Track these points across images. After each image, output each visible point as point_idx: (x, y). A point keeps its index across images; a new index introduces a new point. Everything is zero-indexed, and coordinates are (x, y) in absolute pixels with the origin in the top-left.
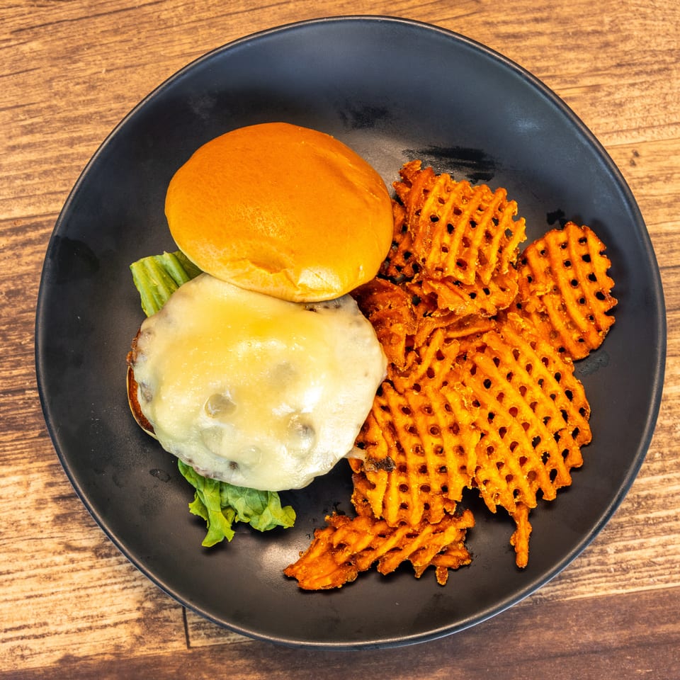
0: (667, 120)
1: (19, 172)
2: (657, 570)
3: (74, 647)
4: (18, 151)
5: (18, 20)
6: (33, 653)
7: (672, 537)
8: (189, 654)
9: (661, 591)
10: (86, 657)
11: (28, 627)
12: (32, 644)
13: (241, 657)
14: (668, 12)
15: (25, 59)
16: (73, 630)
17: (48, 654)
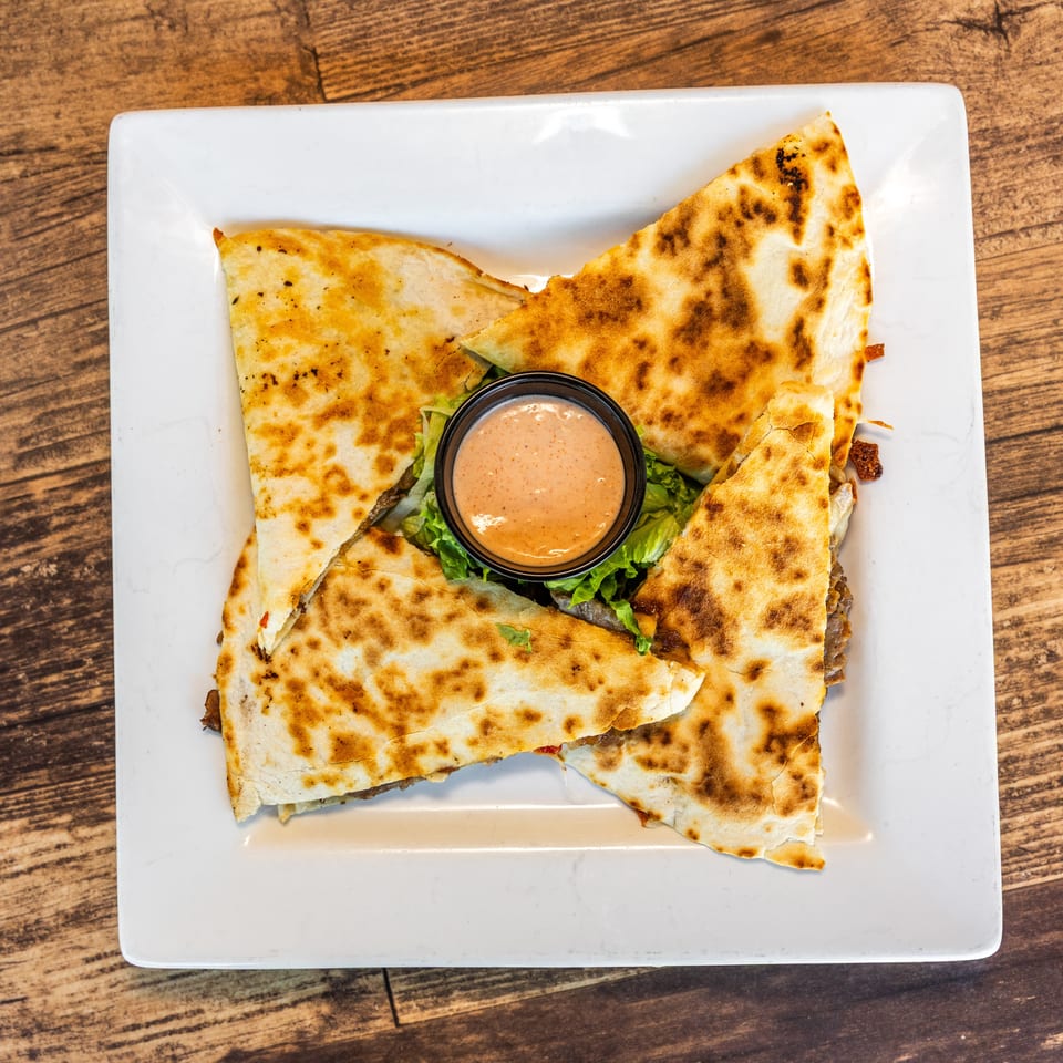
0: (986, 230)
1: (95, 398)
2: (1030, 860)
3: (242, 1038)
4: (90, 368)
5: (70, 186)
6: (188, 1051)
7: (1047, 811)
8: (400, 1034)
9: (1038, 887)
10: (260, 1051)
11: (177, 1017)
12: (184, 1039)
13: (470, 1031)
14: (973, 76)
15: (85, 240)
16: (239, 1016)
17: (208, 1051)
